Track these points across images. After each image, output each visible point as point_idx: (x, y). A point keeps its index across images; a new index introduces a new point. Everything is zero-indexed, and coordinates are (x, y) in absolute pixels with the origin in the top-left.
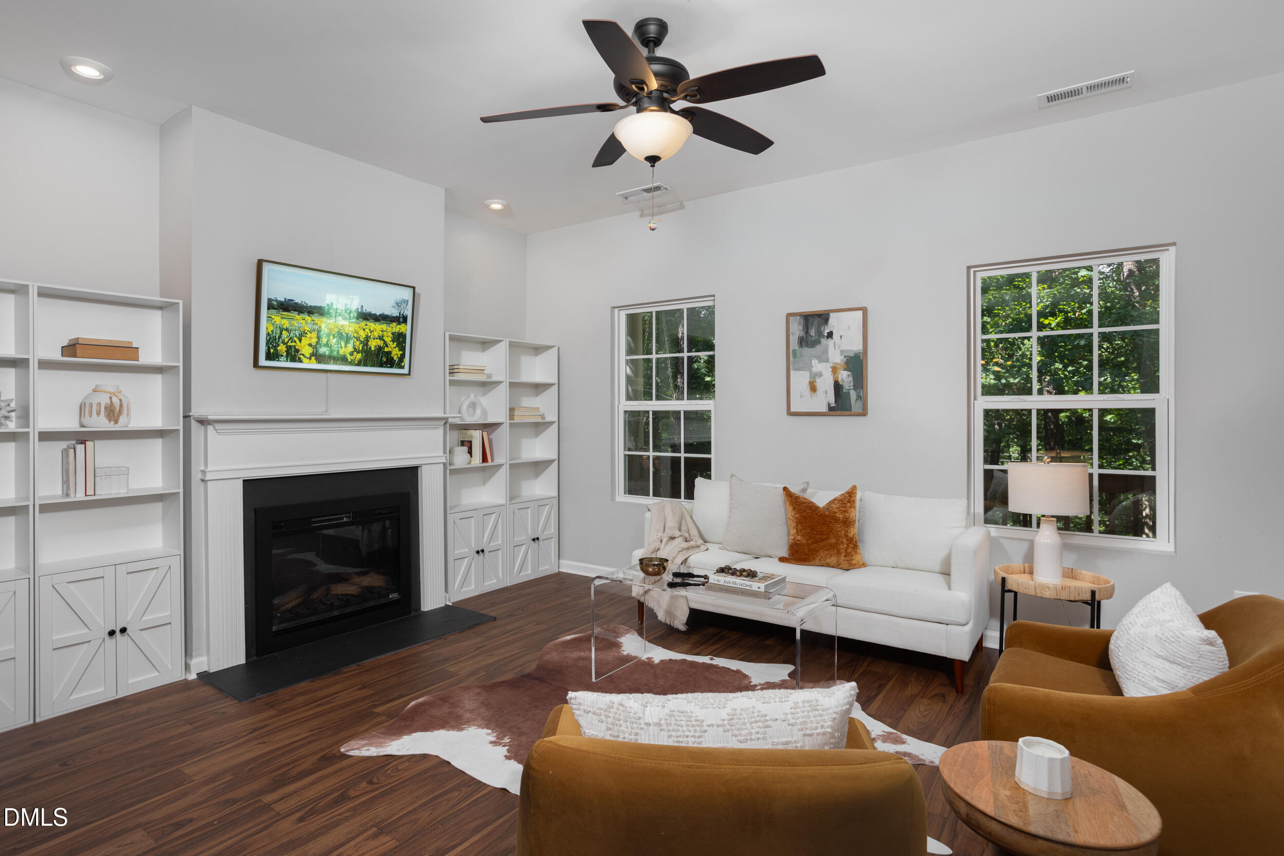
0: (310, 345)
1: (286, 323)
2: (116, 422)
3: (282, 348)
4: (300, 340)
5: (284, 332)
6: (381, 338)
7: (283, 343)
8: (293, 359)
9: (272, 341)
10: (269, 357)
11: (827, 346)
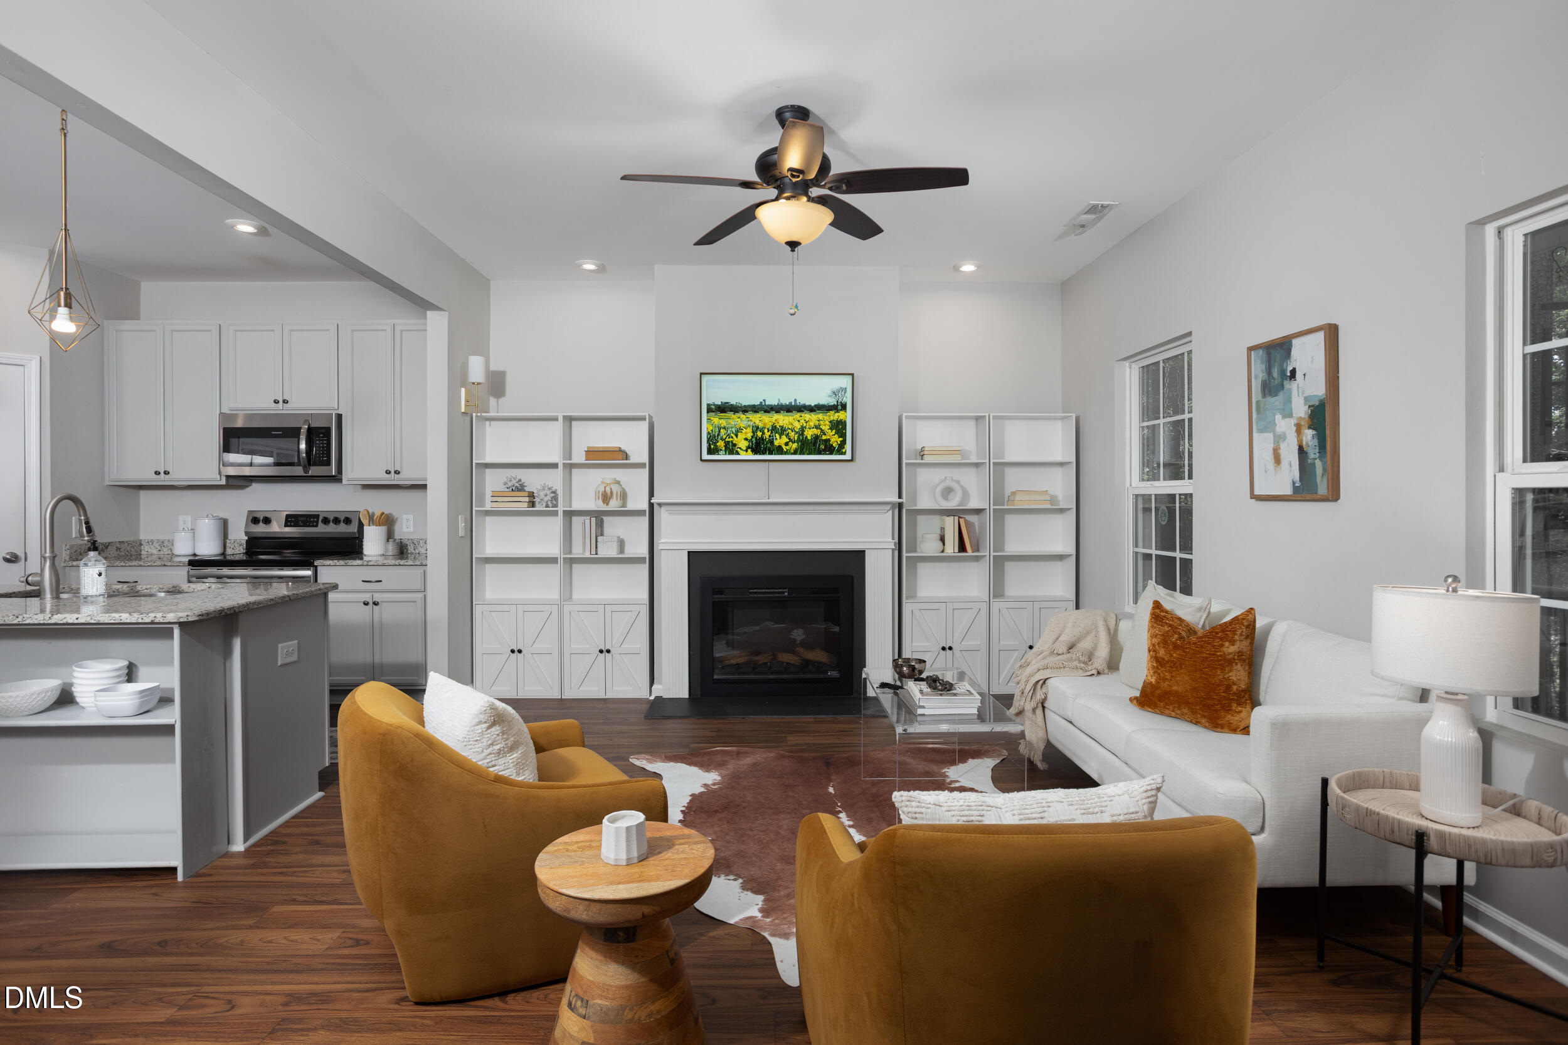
0: (746, 439)
1: (723, 423)
2: (608, 504)
3: (721, 444)
4: (737, 436)
5: (722, 430)
6: (817, 427)
7: (722, 439)
8: (731, 452)
9: (712, 439)
10: (710, 452)
11: (1290, 391)
